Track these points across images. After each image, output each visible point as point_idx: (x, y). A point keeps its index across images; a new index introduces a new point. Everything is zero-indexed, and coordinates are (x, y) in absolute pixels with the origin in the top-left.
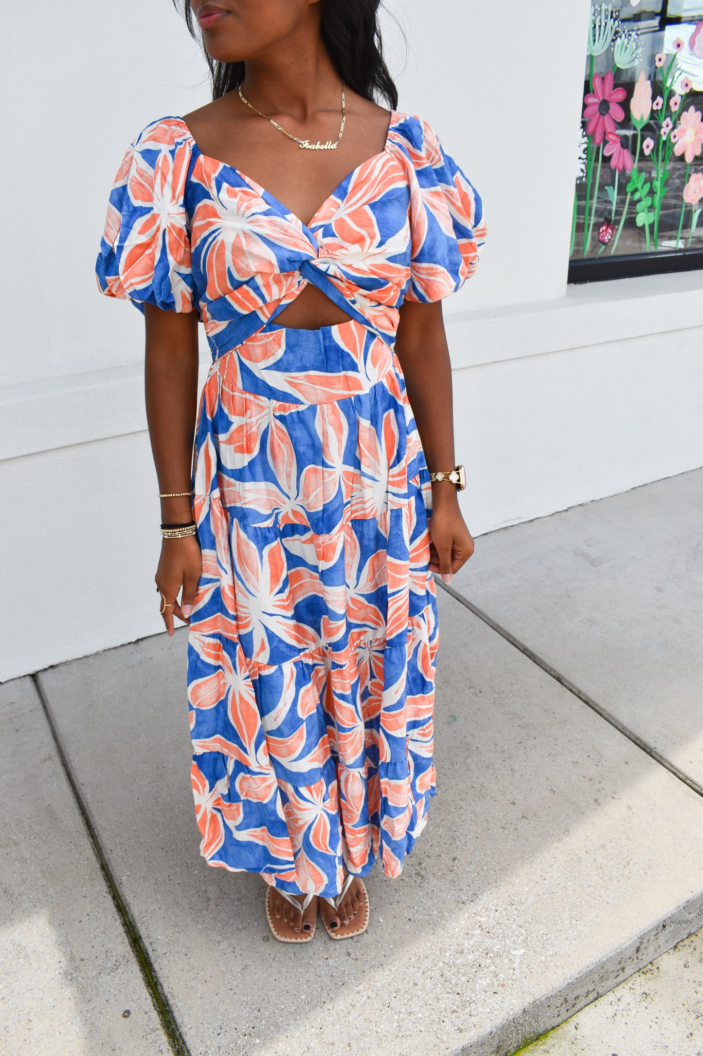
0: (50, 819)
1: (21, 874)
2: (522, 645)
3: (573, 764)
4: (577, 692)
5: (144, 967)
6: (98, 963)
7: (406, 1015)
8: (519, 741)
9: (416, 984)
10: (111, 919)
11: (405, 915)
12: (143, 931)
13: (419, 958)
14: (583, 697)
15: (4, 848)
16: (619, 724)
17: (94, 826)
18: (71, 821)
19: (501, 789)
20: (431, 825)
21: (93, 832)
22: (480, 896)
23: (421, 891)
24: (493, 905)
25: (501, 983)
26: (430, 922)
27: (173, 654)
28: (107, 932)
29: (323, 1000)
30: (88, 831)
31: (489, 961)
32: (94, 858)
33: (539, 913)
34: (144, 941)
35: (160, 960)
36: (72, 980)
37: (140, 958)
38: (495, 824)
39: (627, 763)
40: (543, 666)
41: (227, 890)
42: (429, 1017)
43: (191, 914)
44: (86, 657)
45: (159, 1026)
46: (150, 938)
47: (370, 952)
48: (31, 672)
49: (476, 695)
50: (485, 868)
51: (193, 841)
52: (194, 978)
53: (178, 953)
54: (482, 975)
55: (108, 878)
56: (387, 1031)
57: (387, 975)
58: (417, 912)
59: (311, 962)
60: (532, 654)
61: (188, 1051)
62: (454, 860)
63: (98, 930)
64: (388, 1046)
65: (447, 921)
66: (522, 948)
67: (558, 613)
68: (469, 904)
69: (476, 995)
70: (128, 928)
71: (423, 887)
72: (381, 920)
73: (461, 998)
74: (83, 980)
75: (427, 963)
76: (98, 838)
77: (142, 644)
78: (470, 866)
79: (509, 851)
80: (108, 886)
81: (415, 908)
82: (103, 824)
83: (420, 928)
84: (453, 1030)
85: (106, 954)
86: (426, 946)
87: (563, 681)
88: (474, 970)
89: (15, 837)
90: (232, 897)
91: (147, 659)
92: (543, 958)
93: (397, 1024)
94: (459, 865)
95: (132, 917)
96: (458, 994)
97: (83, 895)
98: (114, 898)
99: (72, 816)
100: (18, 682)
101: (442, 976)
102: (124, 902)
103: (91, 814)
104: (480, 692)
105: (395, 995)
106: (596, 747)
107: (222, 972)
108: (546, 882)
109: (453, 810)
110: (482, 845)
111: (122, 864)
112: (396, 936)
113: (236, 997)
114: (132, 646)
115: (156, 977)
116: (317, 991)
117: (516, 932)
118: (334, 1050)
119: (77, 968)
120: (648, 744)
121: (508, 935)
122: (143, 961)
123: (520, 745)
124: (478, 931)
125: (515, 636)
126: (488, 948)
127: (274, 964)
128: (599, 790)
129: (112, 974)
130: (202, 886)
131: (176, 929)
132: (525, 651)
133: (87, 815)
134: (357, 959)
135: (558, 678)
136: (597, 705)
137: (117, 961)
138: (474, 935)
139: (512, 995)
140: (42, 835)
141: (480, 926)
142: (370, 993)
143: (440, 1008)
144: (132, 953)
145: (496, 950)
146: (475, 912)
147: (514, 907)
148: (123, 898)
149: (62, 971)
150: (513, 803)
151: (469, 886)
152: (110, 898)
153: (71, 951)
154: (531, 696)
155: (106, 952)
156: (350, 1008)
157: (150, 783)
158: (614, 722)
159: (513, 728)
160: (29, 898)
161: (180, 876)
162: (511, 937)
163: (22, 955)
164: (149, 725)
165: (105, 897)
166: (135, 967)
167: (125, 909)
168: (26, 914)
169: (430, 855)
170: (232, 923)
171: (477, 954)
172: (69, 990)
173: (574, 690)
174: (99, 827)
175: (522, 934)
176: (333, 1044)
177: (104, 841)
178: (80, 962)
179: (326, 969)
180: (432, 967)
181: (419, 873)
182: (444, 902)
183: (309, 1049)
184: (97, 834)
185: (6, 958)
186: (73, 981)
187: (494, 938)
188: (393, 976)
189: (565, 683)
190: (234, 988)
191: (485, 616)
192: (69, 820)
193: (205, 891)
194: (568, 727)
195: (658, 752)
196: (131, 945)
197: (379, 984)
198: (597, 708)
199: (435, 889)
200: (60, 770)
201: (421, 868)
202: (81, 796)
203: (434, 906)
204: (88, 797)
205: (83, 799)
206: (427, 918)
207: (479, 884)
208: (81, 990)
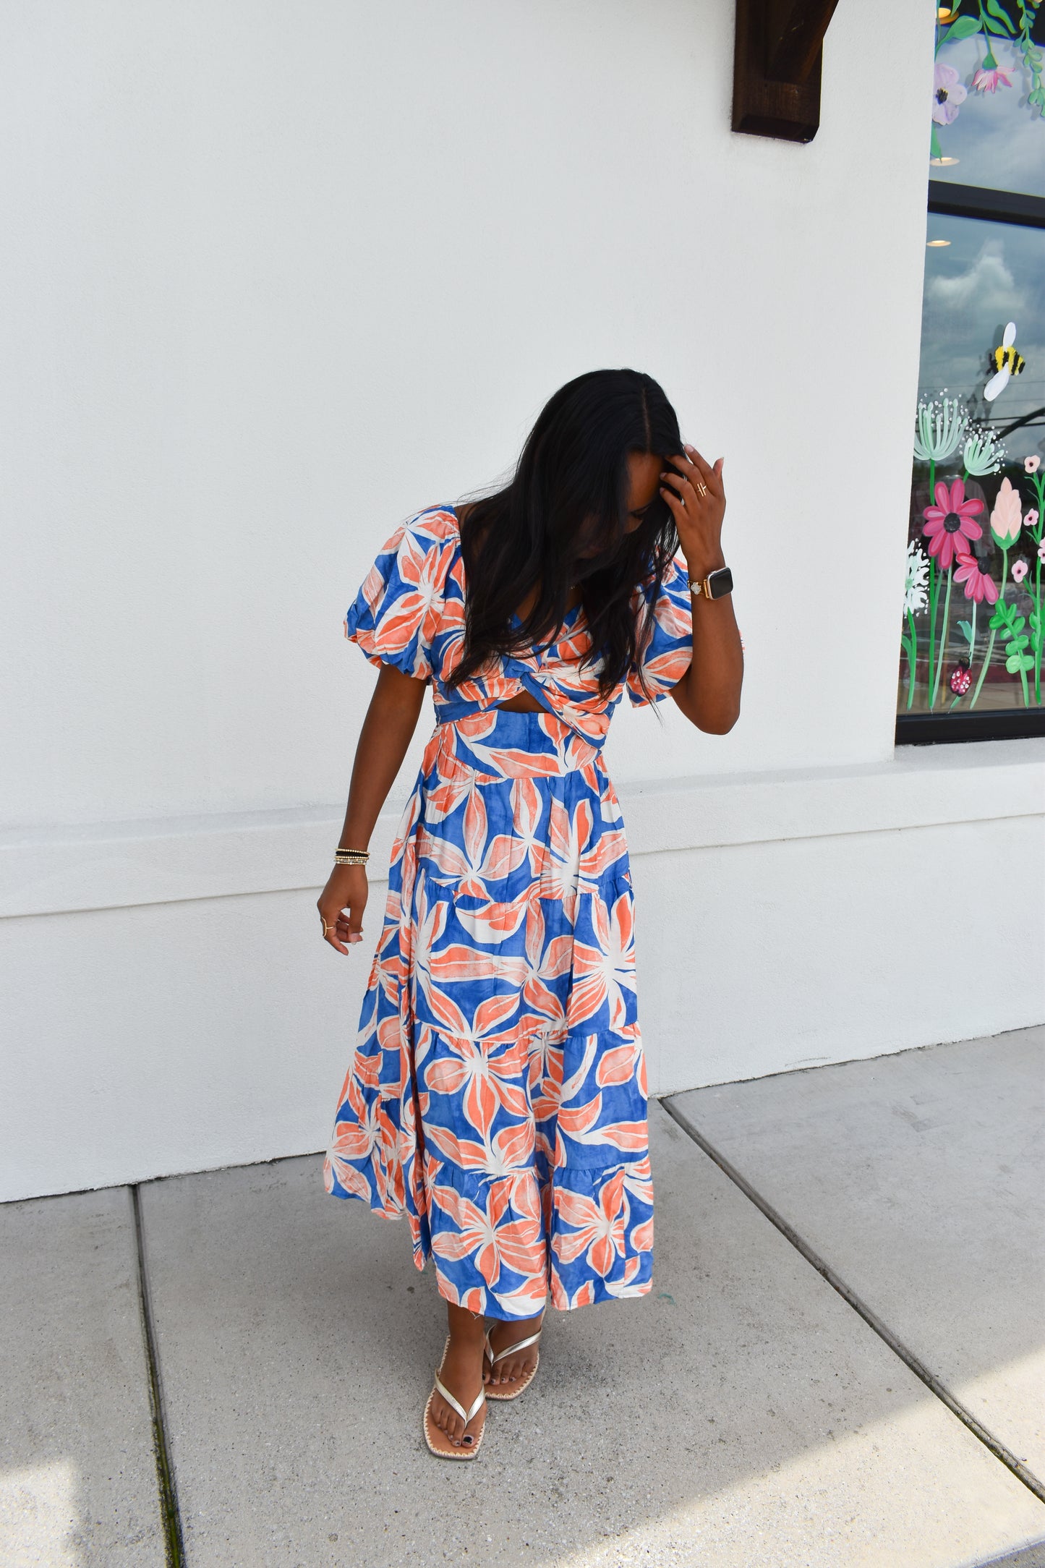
0: (107, 1356)
1: (55, 1413)
2: (784, 1223)
3: (812, 1382)
4: (845, 1292)
5: (172, 1548)
6: (117, 1530)
8: (743, 1344)
10: (147, 1482)
11: (523, 1538)
12: (182, 1503)
14: (852, 1299)
15: (43, 1380)
16: (894, 1339)
17: (158, 1373)
18: (132, 1362)
19: (701, 1400)
20: (591, 1433)
21: (157, 1380)
22: (631, 1531)
23: (553, 1511)
24: (646, 1544)
26: (554, 1551)
27: (314, 1182)
28: (139, 1497)
30: (150, 1377)
32: (148, 1408)
34: (181, 1514)
35: (194, 1540)
36: (79, 1544)
37: (171, 1535)
38: (678, 1443)
39: (889, 1390)
40: (806, 1252)
41: (301, 1471)
43: (248, 1492)
44: (204, 1172)
46: (189, 1511)
48: (132, 1180)
49: (701, 1279)
50: (649, 1496)
51: (276, 1407)
53: (218, 1536)
55: (158, 1435)
58: (540, 1536)
60: (795, 1236)
62: (608, 1481)
63: (128, 1492)
65: (577, 1554)
67: (846, 1187)
68: (614, 1538)
70: (166, 1498)
71: (557, 1508)
72: (490, 1539)
74: (93, 1547)
76: (160, 1387)
77: (278, 1166)
78: (628, 1491)
79: (688, 1480)
80: (155, 1444)
81: (539, 1531)
82: (171, 1371)
83: (538, 1557)
85: (130, 1522)
87: (829, 1275)
89: (59, 1370)
90: (305, 1481)
91: (279, 1184)
94: (613, 1487)
95: (175, 1484)
97: (122, 1449)
98: (159, 1459)
99: (134, 1356)
100: (113, 1192)
102: (170, 1466)
103: (159, 1357)
104: (707, 1276)
106: (850, 1365)
108: (728, 1527)
109: (626, 1418)
110: (653, 1467)
111: (180, 1421)
112: (503, 1561)
114: (265, 1166)
115: (184, 1559)
119: (90, 1532)
120: (928, 1369)
122: (174, 1539)
123: (742, 1349)
125: (777, 1210)
128: (839, 1420)
129: (131, 1546)
130: (272, 1462)
131: (224, 1507)
132: (786, 1231)
133: (155, 1359)
135: (824, 1270)
136: (869, 1311)
137: (141, 1532)
140: (93, 1372)
144: (161, 1526)
146: (619, 1549)
147: (674, 1551)
148: (169, 1461)
149: (71, 1532)
150: (713, 1421)
151: (620, 1516)
152: (154, 1457)
153: (88, 1510)
154: (777, 1289)
155: (131, 1519)
157: (241, 1331)
158: (887, 1336)
159: (740, 1327)
160: (56, 1442)
161: (247, 1446)
163: (29, 1505)
164: (259, 1263)
165: (147, 1455)
166: (161, 1544)
167: (169, 1476)
168: (47, 1460)
169: (578, 1470)
170: (295, 1511)
172: (73, 1555)
173: (842, 1288)
174: (164, 1374)
177: (165, 1390)
178: (95, 1525)
181: (557, 1490)
182: (580, 1531)
184: (160, 1383)
186: (81, 1545)
189: (832, 1278)
191: (742, 1180)
192: (130, 1360)
193: (273, 1469)
194: (818, 1334)
195: (939, 1382)
196: (163, 1517)
198: (868, 1316)
199: (572, 1513)
200: (136, 1301)
201: (562, 1484)
202: (154, 1335)
203: (565, 1534)
204: (161, 1337)
205: (154, 1340)
206: (551, 1546)
207: (635, 1515)
208: (89, 1558)
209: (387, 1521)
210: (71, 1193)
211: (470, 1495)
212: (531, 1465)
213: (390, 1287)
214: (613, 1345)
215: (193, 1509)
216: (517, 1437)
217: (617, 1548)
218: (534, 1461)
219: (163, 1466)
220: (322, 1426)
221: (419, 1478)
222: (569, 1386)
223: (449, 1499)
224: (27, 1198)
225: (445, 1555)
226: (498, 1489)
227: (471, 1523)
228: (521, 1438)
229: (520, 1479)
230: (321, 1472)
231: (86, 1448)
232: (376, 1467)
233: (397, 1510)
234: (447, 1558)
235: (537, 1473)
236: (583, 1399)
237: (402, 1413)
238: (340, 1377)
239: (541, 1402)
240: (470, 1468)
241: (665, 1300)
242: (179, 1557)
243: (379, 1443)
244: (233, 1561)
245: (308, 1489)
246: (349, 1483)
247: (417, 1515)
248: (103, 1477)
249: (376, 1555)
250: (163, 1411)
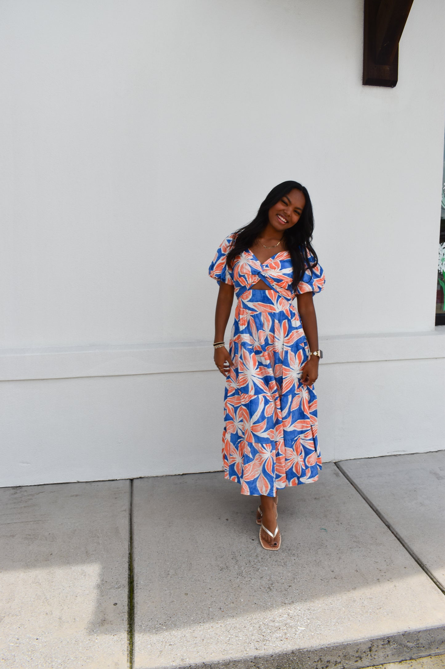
0: (116, 532)
2: (376, 509)
3: (374, 562)
4: (395, 534)
6: (112, 584)
7: (234, 637)
9: (245, 627)
10: (124, 571)
11: (255, 601)
12: (135, 578)
13: (252, 618)
14: (398, 536)
16: (412, 551)
17: (133, 539)
18: (124, 534)
19: (330, 564)
20: (286, 571)
21: (132, 541)
22: (295, 603)
23: (267, 594)
24: (299, 608)
25: (287, 637)
28: (121, 575)
29: (200, 621)
30: (130, 540)
31: (285, 628)
32: (128, 549)
33: (321, 616)
34: (135, 582)
35: (138, 590)
37: (131, 588)
38: (318, 577)
39: (405, 568)
40: (383, 519)
41: (178, 573)
42: (245, 640)
43: (159, 578)
44: (157, 477)
45: (126, 612)
46: (137, 581)
47: (231, 610)
48: (131, 478)
49: (338, 524)
50: (304, 593)
51: (172, 552)
52: (149, 600)
53: (147, 589)
54: (278, 632)
55: (130, 558)
56: (223, 640)
57: (234, 621)
59: (202, 607)
60: (380, 514)
61: (134, 623)
62: (289, 587)
63: (118, 574)
64: (220, 645)
65: (274, 609)
66: (305, 627)
67: (404, 498)
68: (288, 605)
69: (272, 639)
70: (130, 576)
72: (242, 601)
73: (263, 638)
74: (103, 589)
75: (255, 621)
77: (184, 476)
78: (296, 590)
79: (319, 589)
80: (129, 560)
81: (261, 600)
82: (137, 538)
83: (258, 608)
84: (253, 648)
86: (258, 615)
88: (276, 629)
90: (179, 576)
91: (184, 482)
92: (312, 634)
93: (228, 639)
94: (291, 589)
96: (263, 636)
97: (117, 560)
98: (129, 565)
99: (125, 532)
100: (124, 481)
101: (259, 627)
102: (133, 568)
103: (133, 532)
104: (341, 524)
105: (233, 628)
106: (391, 558)
107: (162, 601)
108: (332, 606)
109: (300, 567)
110: (307, 584)
111: (138, 554)
112: (246, 608)
113: (163, 611)
114: (180, 476)
116: (199, 618)
117: (305, 621)
118: (195, 640)
119: (103, 584)
120: (423, 562)
121: (300, 621)
124: (287, 616)
125: (374, 503)
126: (287, 623)
127: (185, 604)
128: (383, 576)
129: (116, 589)
131: (150, 581)
132: (376, 511)
133: (132, 534)
134: (223, 611)
135: (389, 526)
136: (404, 540)
137: (120, 586)
138: (283, 617)
139: (289, 643)
140: (110, 536)
141: (288, 614)
142: (222, 625)
143: (252, 638)
144: (127, 585)
145: (291, 625)
147: (309, 611)
148: (133, 566)
150: (333, 571)
151: (292, 598)
153: (103, 578)
154: (368, 530)
155: (117, 581)
156: (211, 627)
157: (163, 528)
158: (409, 550)
159: (350, 542)
160: (95, 556)
161: (160, 564)
162: (301, 622)
163: (84, 574)
165: (125, 563)
166: (126, 590)
167: (132, 571)
169: (279, 582)
170: (174, 585)
171: (281, 624)
172: (96, 591)
173: (395, 532)
174: (135, 539)
175: (307, 622)
176: (196, 637)
177: (134, 544)
178: (105, 582)
179: (208, 611)
180: (256, 623)
181: (270, 588)
182: (276, 601)
183: (185, 636)
185: (77, 574)
186: (100, 588)
187: (292, 620)
188: (236, 622)
189: (391, 528)
190: (164, 607)
191: (362, 492)
193: (169, 571)
194: (381, 547)
196: (128, 582)
197: (228, 623)
198: (403, 542)
199: (274, 595)
200: (128, 516)
201: (272, 586)
202: (133, 527)
203: (270, 602)
204: (135, 527)
205: (133, 529)
206: (264, 605)
207: (297, 598)
208: (102, 592)
209: (206, 591)
210: (109, 480)
211: (237, 586)
212: (262, 579)
213: (219, 518)
214: (300, 544)
215: (139, 581)
216: (258, 569)
217: (288, 608)
218: (263, 578)
219: (131, 567)
220: (188, 560)
221: (220, 579)
222: (281, 555)
223: (230, 587)
224: (93, 481)
225: (225, 603)
226: (248, 585)
227: (236, 595)
228: (259, 570)
229: (257, 583)
230: (185, 574)
231: (105, 559)
232: (205, 574)
233: (210, 588)
234: (226, 605)
235: (263, 582)
236: (285, 560)
237: (217, 558)
238: (197, 545)
239: (269, 559)
240: (239, 578)
241: (323, 530)
242: (132, 595)
243: (207, 567)
244: (151, 597)
245: (180, 579)
246: (195, 578)
247: (217, 590)
248: (109, 568)
249: (201, 601)
250: (133, 551)
